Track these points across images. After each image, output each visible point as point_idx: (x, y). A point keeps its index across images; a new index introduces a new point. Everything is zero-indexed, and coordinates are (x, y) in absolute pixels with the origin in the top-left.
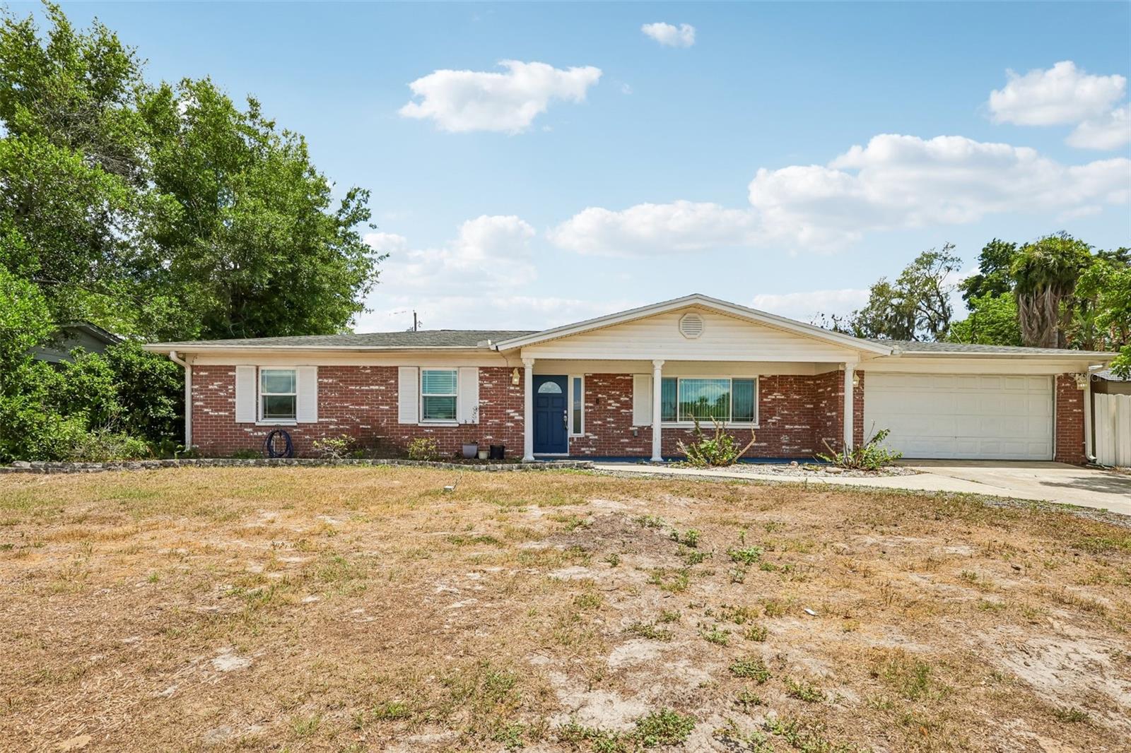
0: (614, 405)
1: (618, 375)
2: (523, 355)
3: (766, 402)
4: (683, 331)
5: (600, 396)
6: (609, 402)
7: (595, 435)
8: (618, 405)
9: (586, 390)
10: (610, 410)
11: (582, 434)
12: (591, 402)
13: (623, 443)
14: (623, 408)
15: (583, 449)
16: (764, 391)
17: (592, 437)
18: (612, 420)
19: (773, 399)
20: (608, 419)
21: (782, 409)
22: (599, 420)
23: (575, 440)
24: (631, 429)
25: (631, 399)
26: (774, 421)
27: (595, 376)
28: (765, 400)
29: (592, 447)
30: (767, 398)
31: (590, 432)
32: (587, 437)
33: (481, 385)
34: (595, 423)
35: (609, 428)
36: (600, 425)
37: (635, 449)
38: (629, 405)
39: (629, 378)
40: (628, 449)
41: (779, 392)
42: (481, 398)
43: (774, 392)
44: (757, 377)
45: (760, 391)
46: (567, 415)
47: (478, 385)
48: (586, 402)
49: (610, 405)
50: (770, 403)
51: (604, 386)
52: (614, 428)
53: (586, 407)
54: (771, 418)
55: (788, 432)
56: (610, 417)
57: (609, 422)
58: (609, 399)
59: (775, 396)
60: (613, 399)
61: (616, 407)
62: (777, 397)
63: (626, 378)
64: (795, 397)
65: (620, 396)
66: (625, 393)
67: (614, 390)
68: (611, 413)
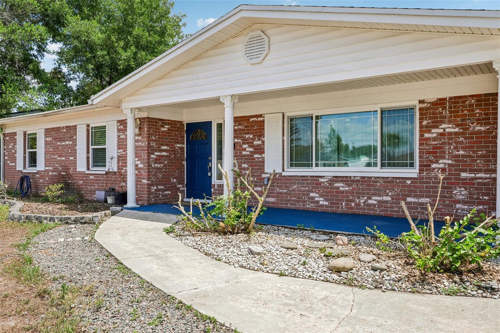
1: (252, 117)
2: (124, 106)
3: (429, 139)
4: (246, 56)
5: (236, 140)
6: (244, 146)
8: (252, 149)
10: (245, 156)
14: (256, 153)
16: (425, 123)
18: (246, 166)
19: (441, 134)
20: (243, 166)
21: (455, 148)
23: (216, 187)
24: (264, 176)
25: (263, 142)
26: (442, 166)
28: (427, 135)
30: (429, 132)
33: (119, 136)
35: (244, 175)
37: (268, 200)
38: (260, 150)
41: (450, 122)
42: (119, 149)
43: (442, 122)
44: (416, 103)
45: (421, 123)
46: (211, 161)
47: (116, 137)
49: (245, 150)
50: (435, 139)
52: (248, 175)
54: (437, 162)
55: (466, 183)
56: (245, 163)
57: (244, 169)
58: (244, 143)
59: (444, 129)
60: (248, 143)
61: (250, 152)
62: (447, 130)
63: (260, 119)
64: (478, 128)
65: (253, 139)
66: (258, 136)
67: (248, 133)
68: (246, 159)
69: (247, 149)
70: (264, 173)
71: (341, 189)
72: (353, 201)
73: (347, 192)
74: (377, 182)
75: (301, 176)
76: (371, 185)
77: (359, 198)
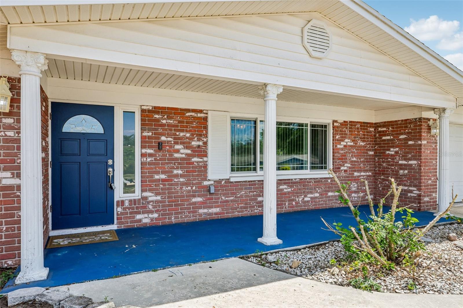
0: (182, 152)
1: (188, 110)
3: (339, 149)
4: (308, 45)
5: (163, 138)
6: (177, 147)
7: (157, 194)
8: (189, 152)
9: (143, 130)
10: (177, 159)
11: (137, 194)
12: (150, 147)
13: (195, 203)
14: (194, 156)
15: (138, 217)
16: (337, 137)
17: (152, 197)
18: (180, 172)
19: (345, 146)
20: (175, 172)
21: (352, 155)
22: (163, 173)
23: (127, 204)
24: (205, 183)
25: (205, 143)
26: (345, 168)
27: (157, 110)
28: (339, 146)
29: (152, 212)
30: (340, 144)
31: (150, 190)
32: (145, 198)
34: (157, 177)
35: (177, 184)
36: (163, 180)
37: (210, 211)
38: (202, 152)
39: (202, 115)
40: (201, 211)
41: (349, 138)
43: (346, 138)
44: (331, 122)
45: (334, 137)
46: (112, 166)
48: (143, 147)
49: (178, 151)
50: (342, 149)
51: (169, 125)
52: (183, 184)
53: (143, 155)
54: (343, 166)
55: (356, 179)
56: (177, 168)
57: (177, 176)
58: (176, 143)
59: (347, 143)
60: (181, 143)
61: (186, 154)
62: (349, 144)
63: (199, 115)
64: (361, 143)
65: (191, 139)
66: (197, 135)
67: (182, 131)
68: (179, 164)
69: (182, 151)
70: (205, 179)
71: (285, 190)
72: (293, 200)
73: (289, 193)
74: (310, 182)
75: (249, 181)
76: (306, 185)
77: (298, 197)
